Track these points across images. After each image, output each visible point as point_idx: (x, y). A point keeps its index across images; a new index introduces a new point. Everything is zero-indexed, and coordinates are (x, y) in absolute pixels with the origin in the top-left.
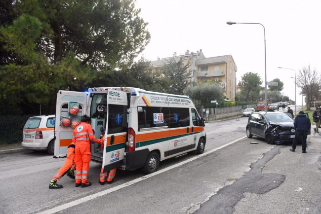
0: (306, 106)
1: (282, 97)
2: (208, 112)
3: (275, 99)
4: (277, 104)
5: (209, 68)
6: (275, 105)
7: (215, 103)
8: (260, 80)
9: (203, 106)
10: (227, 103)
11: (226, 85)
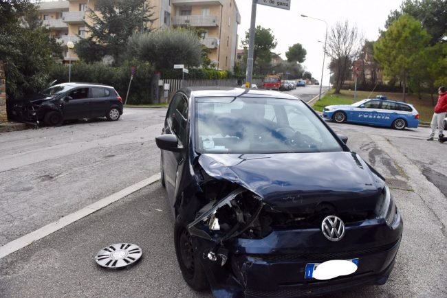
0: (334, 87)
1: (303, 72)
2: (167, 87)
3: (293, 75)
4: (294, 81)
5: (193, 12)
6: (292, 83)
7: (181, 69)
8: (274, 42)
9: (159, 75)
10: (209, 73)
11: (218, 43)
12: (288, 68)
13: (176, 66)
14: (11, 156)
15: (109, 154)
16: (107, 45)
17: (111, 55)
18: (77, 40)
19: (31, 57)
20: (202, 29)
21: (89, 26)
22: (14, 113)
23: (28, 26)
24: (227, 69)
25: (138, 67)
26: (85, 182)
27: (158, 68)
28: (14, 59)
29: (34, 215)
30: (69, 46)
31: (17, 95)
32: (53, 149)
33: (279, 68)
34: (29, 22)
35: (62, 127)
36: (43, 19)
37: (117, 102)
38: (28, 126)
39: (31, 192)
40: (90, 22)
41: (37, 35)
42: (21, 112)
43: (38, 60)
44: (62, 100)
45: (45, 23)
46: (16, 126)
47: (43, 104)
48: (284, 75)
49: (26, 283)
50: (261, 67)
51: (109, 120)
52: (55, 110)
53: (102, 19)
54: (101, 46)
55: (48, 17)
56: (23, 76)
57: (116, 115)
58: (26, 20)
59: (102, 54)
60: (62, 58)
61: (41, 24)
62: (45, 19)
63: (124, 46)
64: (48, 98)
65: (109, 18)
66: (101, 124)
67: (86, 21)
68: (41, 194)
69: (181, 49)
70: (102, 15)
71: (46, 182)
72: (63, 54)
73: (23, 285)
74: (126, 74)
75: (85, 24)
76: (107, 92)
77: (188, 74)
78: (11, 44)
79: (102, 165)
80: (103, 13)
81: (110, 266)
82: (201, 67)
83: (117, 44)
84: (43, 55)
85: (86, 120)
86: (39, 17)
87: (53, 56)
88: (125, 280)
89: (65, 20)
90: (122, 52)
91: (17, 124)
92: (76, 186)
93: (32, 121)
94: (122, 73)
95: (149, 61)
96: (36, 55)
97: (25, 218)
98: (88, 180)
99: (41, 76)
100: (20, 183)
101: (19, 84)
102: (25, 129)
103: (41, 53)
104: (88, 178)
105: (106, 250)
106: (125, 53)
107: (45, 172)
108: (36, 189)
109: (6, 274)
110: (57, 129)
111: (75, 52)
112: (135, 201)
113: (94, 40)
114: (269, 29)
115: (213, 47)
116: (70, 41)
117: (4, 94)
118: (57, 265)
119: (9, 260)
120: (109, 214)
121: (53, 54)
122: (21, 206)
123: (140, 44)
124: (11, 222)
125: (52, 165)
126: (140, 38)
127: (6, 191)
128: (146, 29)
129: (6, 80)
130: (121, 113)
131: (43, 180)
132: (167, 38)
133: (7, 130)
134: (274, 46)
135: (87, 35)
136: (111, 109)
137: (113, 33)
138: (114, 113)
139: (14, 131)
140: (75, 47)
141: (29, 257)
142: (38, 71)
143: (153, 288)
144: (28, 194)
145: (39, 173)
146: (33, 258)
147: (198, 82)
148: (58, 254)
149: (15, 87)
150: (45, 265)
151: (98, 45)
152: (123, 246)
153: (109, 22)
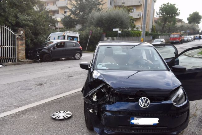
3: (192, 32)
7: (117, 31)
8: (178, 12)
9: (105, 35)
10: (134, 33)
11: (142, 15)
12: (188, 28)
13: (114, 30)
14: (25, 75)
15: (71, 75)
16: (78, 19)
17: (80, 24)
18: (63, 17)
19: (38, 27)
20: (131, 7)
21: (69, 9)
22: (29, 55)
23: (39, 10)
24: (147, 31)
25: (93, 31)
26: (56, 87)
27: (104, 31)
28: (30, 28)
29: (31, 99)
30: (58, 20)
31: (31, 46)
32: (44, 72)
33: (182, 28)
34: (39, 8)
35: (51, 62)
36: (46, 5)
37: (79, 50)
38: (35, 62)
39: (31, 90)
40: (70, 7)
41: (42, 15)
42: (32, 55)
43: (41, 28)
44: (52, 48)
45: (47, 7)
46: (29, 61)
47: (43, 50)
48: (185, 32)
49: (23, 122)
50: (169, 28)
51: (75, 59)
52: (48, 54)
53: (76, 5)
54: (75, 20)
55: (49, 5)
56: (34, 36)
57: (79, 57)
58: (38, 6)
59: (76, 23)
60: (55, 26)
61: (45, 8)
62: (47, 6)
63: (87, 19)
64: (45, 47)
65: (79, 4)
66: (70, 61)
67: (68, 7)
68: (36, 91)
69: (117, 20)
70: (76, 3)
71: (39, 87)
72: (56, 24)
73: (21, 122)
74: (87, 35)
75: (67, 8)
76: (75, 44)
77: (121, 34)
78: (29, 20)
79: (66, 80)
80: (76, 2)
81: (57, 118)
82: (130, 29)
83: (83, 18)
84: (44, 26)
85: (64, 59)
86: (44, 5)
87: (51, 25)
88: (62, 124)
89: (57, 6)
90: (85, 22)
91: (30, 60)
92: (52, 89)
93: (37, 59)
94: (85, 34)
95: (100, 27)
96: (40, 25)
97: (27, 101)
98: (58, 87)
99: (43, 36)
100: (27, 86)
101: (32, 40)
102: (33, 63)
103: (43, 25)
104: (58, 85)
105: (57, 112)
106: (87, 23)
107: (39, 82)
108: (34, 89)
109: (16, 118)
110: (49, 63)
111: (62, 23)
112: (76, 96)
113: (72, 16)
114: (175, 4)
115: (138, 17)
116: (59, 17)
117: (24, 45)
118: (36, 117)
119: (18, 114)
120: (63, 100)
121: (51, 24)
122: (26, 96)
123: (95, 18)
124: (21, 102)
125: (42, 79)
126: (95, 14)
127: (21, 89)
128: (99, 9)
129: (26, 38)
130: (81, 55)
131: (38, 86)
132: (110, 14)
133: (25, 63)
134: (178, 15)
135: (68, 14)
136: (76, 53)
137: (82, 12)
138: (77, 56)
139: (28, 63)
140: (61, 20)
141: (26, 113)
142: (41, 34)
143: (72, 128)
144: (30, 91)
145: (36, 83)
146: (27, 114)
147: (127, 38)
148: (37, 113)
149: (29, 42)
150: (31, 116)
151: (73, 19)
152: (64, 112)
153: (79, 6)
